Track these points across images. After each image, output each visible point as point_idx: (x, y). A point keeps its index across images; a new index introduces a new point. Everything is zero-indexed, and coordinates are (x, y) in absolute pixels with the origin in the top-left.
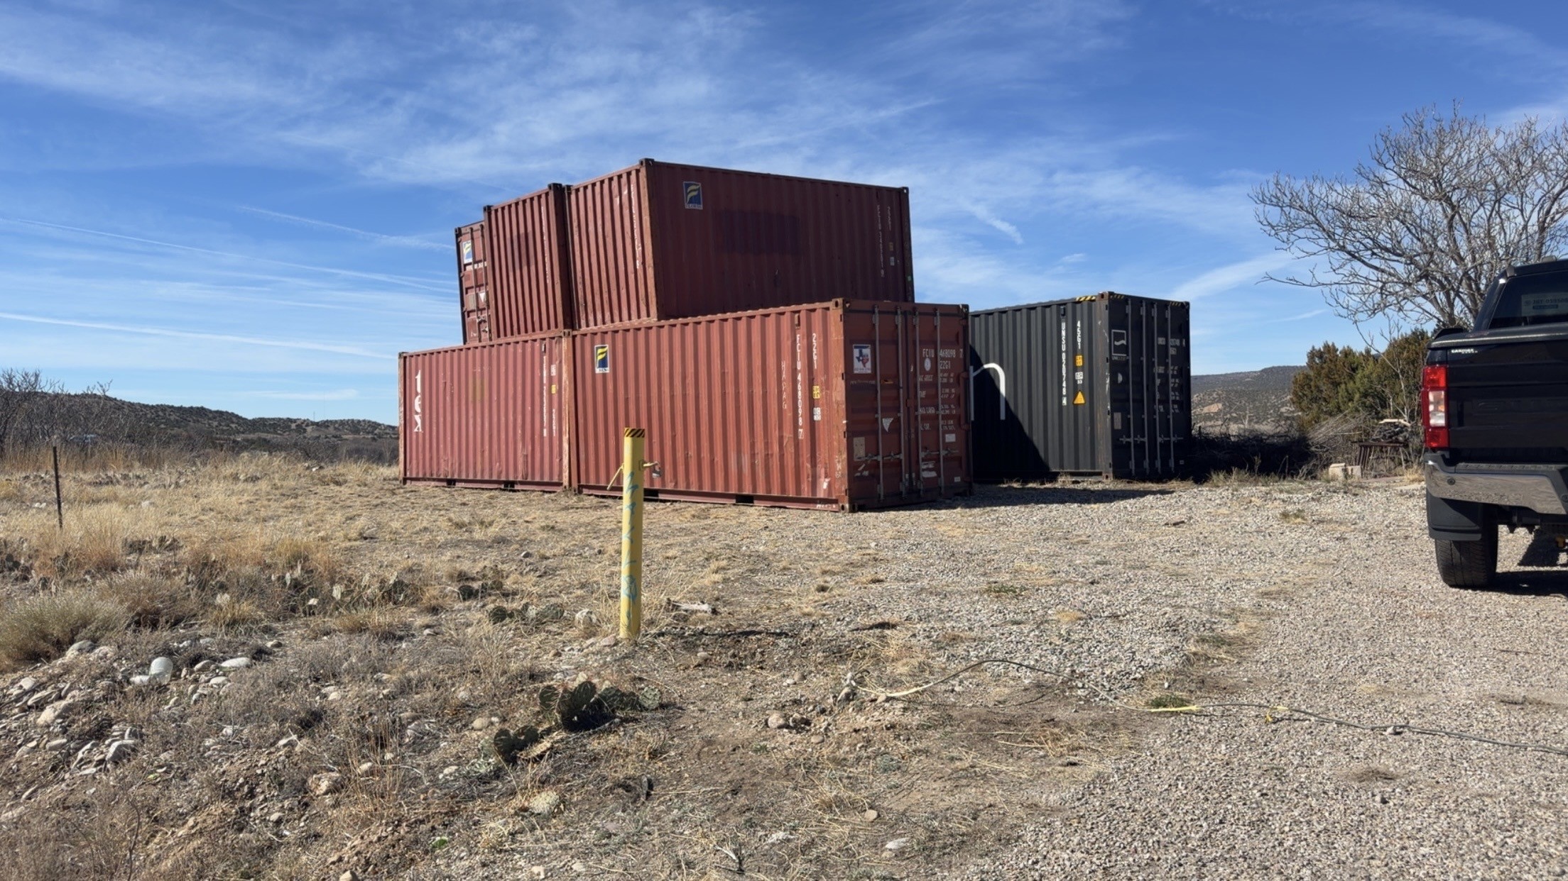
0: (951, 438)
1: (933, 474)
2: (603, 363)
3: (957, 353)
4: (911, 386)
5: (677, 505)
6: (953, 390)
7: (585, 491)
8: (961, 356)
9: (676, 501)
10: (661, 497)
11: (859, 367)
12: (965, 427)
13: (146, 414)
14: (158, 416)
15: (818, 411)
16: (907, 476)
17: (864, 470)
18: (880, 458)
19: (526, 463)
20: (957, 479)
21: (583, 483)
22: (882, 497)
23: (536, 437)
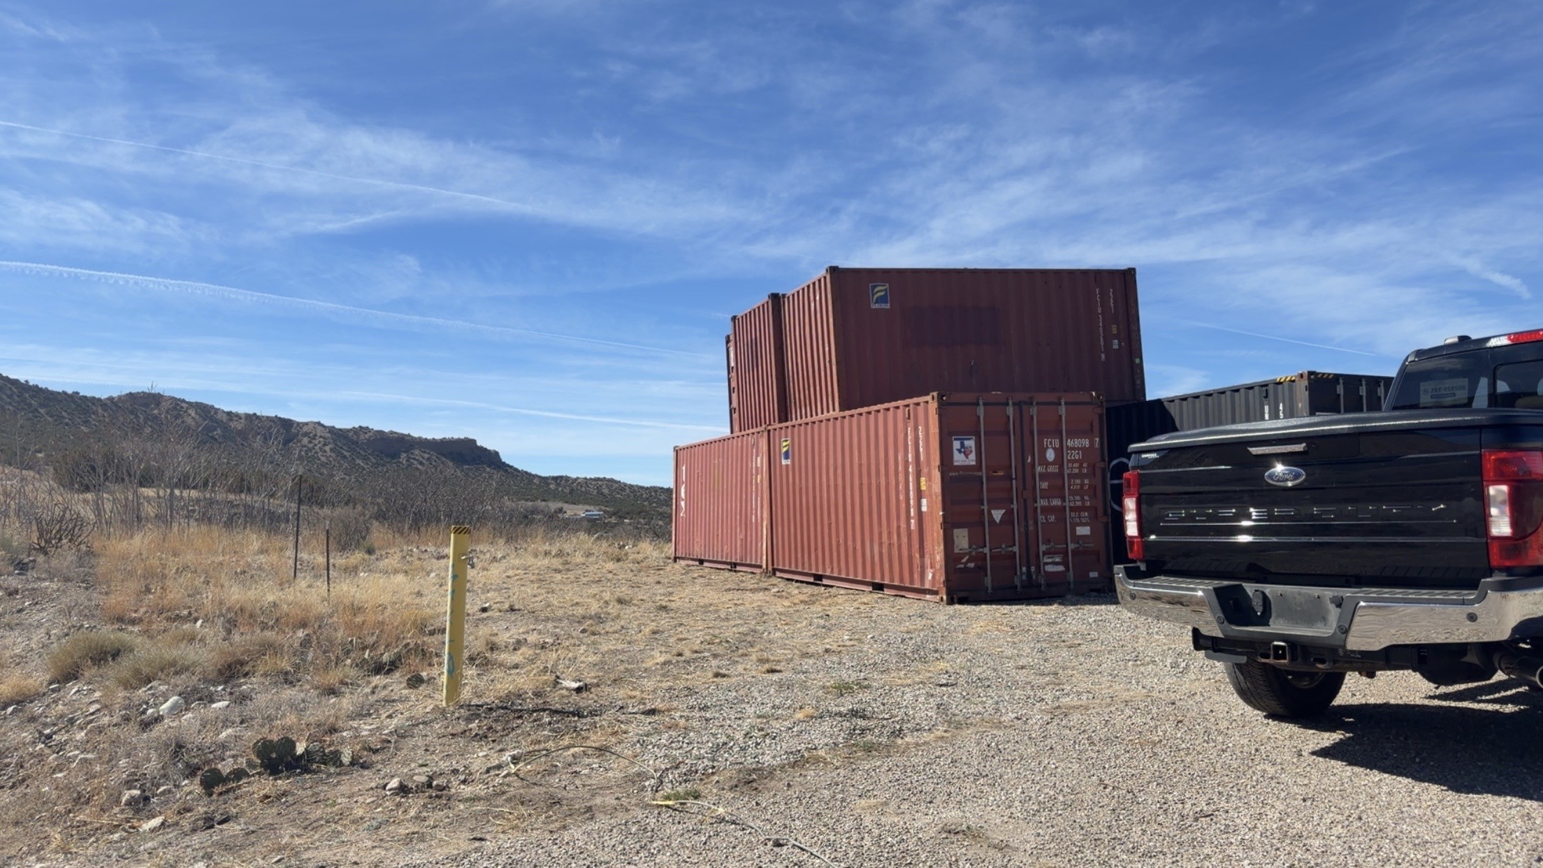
0: (1083, 531)
1: (1061, 568)
2: (787, 455)
3: (1092, 443)
4: (1028, 475)
5: (833, 591)
6: (1086, 481)
7: (778, 574)
8: (1097, 445)
9: (832, 587)
10: (825, 582)
11: (959, 459)
12: (1104, 519)
13: (642, 495)
14: (651, 496)
15: (924, 502)
16: (1024, 569)
17: (968, 561)
18: (986, 550)
19: (741, 545)
20: (1094, 575)
21: (775, 567)
22: (990, 589)
23: (749, 522)
